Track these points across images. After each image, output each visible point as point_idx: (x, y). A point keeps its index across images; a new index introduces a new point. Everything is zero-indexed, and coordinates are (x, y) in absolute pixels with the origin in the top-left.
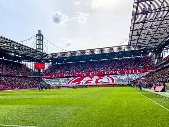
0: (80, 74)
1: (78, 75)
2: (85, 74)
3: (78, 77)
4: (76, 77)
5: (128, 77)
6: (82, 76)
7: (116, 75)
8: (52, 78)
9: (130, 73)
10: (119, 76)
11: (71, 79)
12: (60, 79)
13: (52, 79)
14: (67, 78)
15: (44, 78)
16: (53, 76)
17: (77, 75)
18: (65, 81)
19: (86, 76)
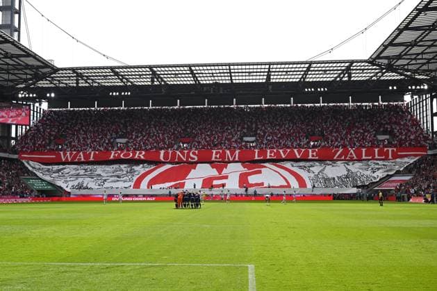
0: (174, 154)
1: (166, 156)
2: (194, 153)
3: (164, 163)
4: (158, 163)
5: (348, 170)
6: (180, 161)
7: (308, 164)
8: (64, 164)
9: (352, 160)
10: (317, 168)
11: (140, 169)
12: (99, 170)
13: (61, 167)
14: (122, 166)
15: (31, 162)
16: (65, 154)
17: (162, 158)
18: (118, 177)
19: (197, 163)
